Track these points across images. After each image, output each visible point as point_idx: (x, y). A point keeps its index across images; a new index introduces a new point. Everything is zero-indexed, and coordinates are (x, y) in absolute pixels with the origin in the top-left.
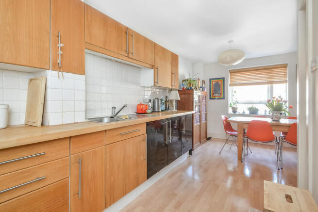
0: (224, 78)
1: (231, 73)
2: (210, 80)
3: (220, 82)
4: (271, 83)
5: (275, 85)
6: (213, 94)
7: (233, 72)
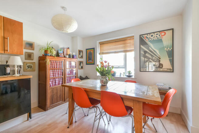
0: (94, 49)
1: (100, 44)
2: (86, 49)
3: (92, 51)
4: (125, 51)
5: (128, 54)
6: (88, 61)
7: (102, 44)
